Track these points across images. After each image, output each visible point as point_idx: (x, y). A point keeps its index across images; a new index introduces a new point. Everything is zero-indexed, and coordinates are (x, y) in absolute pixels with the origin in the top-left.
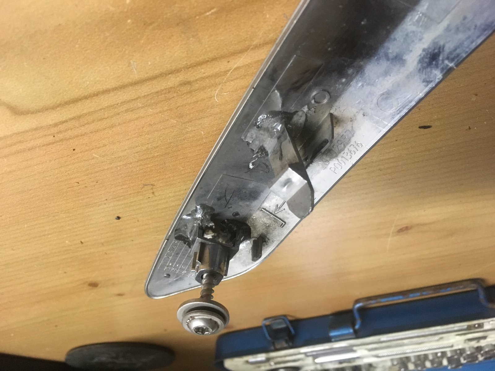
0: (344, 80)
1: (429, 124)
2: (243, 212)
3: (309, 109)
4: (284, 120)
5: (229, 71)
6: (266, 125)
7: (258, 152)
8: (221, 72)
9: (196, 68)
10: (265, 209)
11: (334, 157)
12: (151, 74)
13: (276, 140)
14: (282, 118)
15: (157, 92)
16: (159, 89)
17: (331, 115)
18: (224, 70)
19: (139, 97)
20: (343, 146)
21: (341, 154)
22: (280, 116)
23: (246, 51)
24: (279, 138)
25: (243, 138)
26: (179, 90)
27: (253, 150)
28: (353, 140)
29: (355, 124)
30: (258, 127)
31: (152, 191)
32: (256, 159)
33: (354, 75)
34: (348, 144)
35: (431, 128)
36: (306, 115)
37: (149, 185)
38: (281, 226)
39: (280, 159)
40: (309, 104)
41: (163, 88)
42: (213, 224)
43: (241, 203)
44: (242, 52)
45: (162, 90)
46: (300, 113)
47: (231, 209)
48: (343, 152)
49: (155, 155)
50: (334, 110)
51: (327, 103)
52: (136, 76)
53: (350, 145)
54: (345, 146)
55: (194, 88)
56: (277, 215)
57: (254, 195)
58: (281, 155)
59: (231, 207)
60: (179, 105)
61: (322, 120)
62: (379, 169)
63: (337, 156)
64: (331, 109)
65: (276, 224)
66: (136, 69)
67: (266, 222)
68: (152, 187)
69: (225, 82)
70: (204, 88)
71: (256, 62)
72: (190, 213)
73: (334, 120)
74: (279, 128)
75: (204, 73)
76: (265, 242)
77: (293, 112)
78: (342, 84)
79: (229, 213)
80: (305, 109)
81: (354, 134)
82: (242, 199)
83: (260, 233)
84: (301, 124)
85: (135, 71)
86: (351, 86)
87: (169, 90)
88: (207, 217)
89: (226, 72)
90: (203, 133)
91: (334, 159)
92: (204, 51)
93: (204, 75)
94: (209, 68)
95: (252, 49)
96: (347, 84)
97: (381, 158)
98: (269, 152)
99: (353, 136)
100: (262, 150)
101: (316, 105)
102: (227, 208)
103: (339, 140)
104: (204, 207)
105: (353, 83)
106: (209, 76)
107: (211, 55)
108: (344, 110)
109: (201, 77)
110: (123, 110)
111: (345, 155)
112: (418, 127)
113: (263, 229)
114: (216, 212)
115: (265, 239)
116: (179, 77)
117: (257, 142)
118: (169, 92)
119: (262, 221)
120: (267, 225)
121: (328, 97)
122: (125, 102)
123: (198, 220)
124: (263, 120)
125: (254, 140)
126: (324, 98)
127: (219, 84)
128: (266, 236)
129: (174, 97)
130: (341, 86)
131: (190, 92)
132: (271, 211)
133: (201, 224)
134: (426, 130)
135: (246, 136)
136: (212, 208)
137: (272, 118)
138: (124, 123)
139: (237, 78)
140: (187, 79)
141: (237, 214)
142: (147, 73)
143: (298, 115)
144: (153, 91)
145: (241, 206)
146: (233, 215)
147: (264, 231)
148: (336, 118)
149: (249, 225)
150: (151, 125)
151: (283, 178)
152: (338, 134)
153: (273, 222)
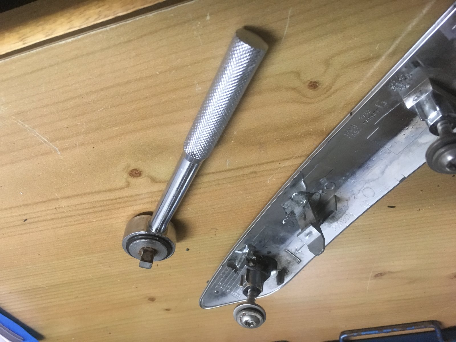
0: (344, 178)
1: (394, 206)
2: (274, 251)
3: (323, 192)
4: (307, 197)
5: (279, 168)
6: (296, 199)
7: (289, 214)
8: (274, 168)
9: (261, 165)
10: (288, 251)
11: (335, 221)
12: (236, 167)
13: (302, 208)
14: (306, 196)
15: (237, 176)
16: (238, 175)
17: (335, 196)
18: (276, 167)
19: (225, 178)
20: (341, 214)
21: (340, 219)
22: (306, 195)
23: (291, 159)
24: (304, 207)
25: (282, 205)
26: (249, 176)
27: (286, 213)
28: (347, 211)
29: (349, 202)
30: (292, 200)
31: (215, 233)
32: (287, 218)
33: (350, 176)
34: (344, 214)
35: (394, 208)
36: (320, 195)
37: (215, 229)
38: (298, 262)
39: (304, 220)
40: (323, 190)
41: (240, 174)
42: (255, 257)
43: (273, 245)
44: (288, 159)
45: (239, 175)
46: (317, 194)
47: (267, 249)
48: (341, 219)
49: (224, 211)
50: (337, 193)
51: (333, 189)
52: (228, 167)
53: (346, 214)
54: (342, 215)
55: (257, 175)
56: (296, 255)
57: (283, 241)
58: (305, 217)
59: (267, 247)
60: (246, 183)
61: (330, 198)
62: (363, 231)
63: (337, 220)
64: (335, 193)
65: (295, 262)
66: (228, 164)
67: (288, 259)
68: (216, 230)
69: (276, 174)
70: (263, 176)
71: (295, 165)
72: (241, 249)
73: (337, 199)
74: (305, 202)
75: (265, 168)
76: (286, 273)
77: (313, 193)
78: (343, 180)
79: (265, 252)
80: (321, 192)
81: (348, 208)
82: (274, 243)
83: (283, 266)
84: (317, 200)
85: (228, 165)
86: (348, 181)
87: (243, 175)
88: (252, 252)
89: (277, 169)
90: (256, 200)
91: (335, 222)
92: (268, 157)
93: (265, 169)
94: (268, 166)
95: (294, 158)
96: (346, 180)
97: (364, 224)
98: (297, 214)
99: (348, 209)
100: (293, 213)
101: (327, 190)
102: (264, 248)
103: (339, 211)
104: (250, 246)
105: (349, 180)
106: (267, 170)
107: (271, 160)
108: (343, 194)
109: (263, 170)
110: (214, 184)
111: (342, 220)
112: (387, 206)
113: (286, 264)
114: (257, 250)
115: (286, 271)
116: (250, 169)
117: (290, 208)
118: (243, 176)
119: (286, 259)
120: (289, 261)
121: (334, 186)
122: (217, 180)
123: (246, 254)
124: (295, 196)
125: (288, 207)
126: (332, 186)
127: (272, 174)
128: (287, 269)
129: (245, 179)
130: (342, 181)
131: (255, 177)
132: (292, 252)
133: (247, 256)
134: (392, 209)
135: (284, 204)
136: (255, 247)
137: (301, 195)
138: (212, 191)
139: (283, 172)
140: (255, 170)
141: (270, 252)
142: (234, 166)
143: (316, 195)
144: (234, 175)
145: (273, 247)
146: (267, 252)
147: (286, 265)
148: (338, 198)
149: (277, 260)
150: (227, 193)
151: (307, 231)
152: (339, 208)
153: (293, 260)
